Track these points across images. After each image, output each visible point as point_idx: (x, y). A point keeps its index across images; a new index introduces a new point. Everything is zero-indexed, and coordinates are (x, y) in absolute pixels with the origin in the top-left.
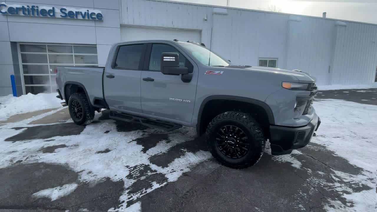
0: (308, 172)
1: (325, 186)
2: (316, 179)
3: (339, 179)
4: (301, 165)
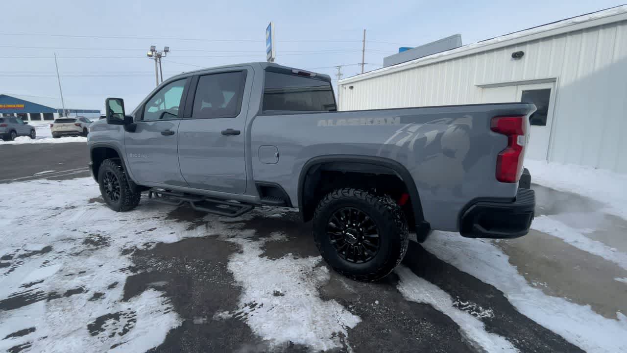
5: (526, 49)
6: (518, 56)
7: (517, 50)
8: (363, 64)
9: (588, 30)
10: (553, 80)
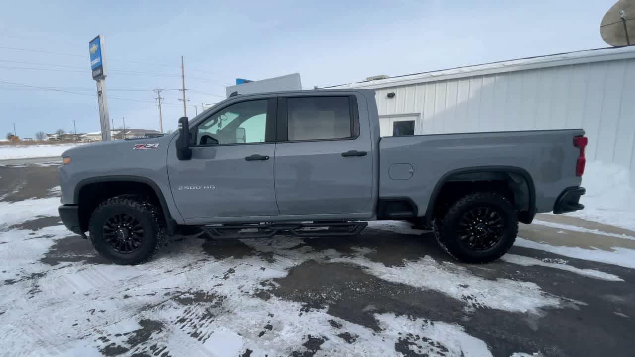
5: (397, 92)
6: (391, 96)
7: (390, 91)
8: (184, 90)
9: (440, 82)
10: (418, 115)
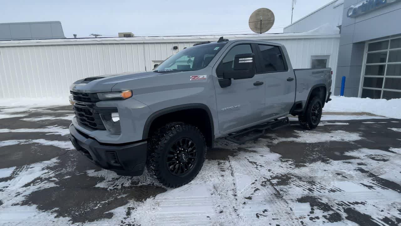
0: (78, 172)
1: (62, 169)
2: (70, 170)
3: (51, 180)
4: (88, 175)
